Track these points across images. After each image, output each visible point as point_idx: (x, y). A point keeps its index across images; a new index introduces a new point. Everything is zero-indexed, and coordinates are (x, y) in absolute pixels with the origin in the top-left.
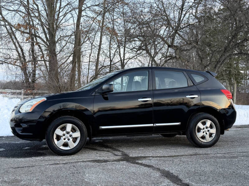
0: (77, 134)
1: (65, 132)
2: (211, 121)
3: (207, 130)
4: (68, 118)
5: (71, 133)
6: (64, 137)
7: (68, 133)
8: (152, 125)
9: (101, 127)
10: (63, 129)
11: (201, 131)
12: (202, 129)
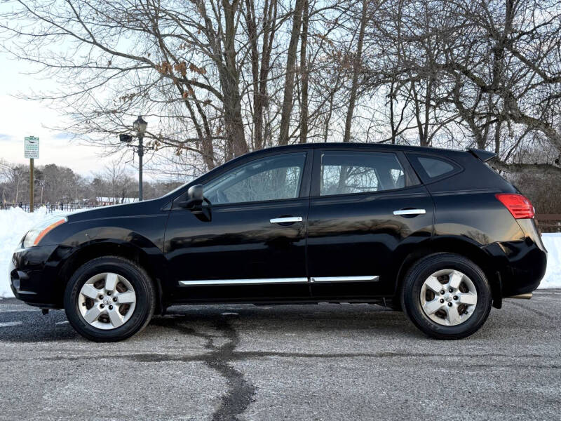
0: (129, 297)
1: (102, 292)
2: (462, 274)
3: (451, 295)
4: (110, 260)
5: (116, 293)
6: (101, 302)
7: (109, 293)
8: (305, 280)
9: (182, 282)
10: (100, 284)
11: (436, 297)
12: (438, 294)
